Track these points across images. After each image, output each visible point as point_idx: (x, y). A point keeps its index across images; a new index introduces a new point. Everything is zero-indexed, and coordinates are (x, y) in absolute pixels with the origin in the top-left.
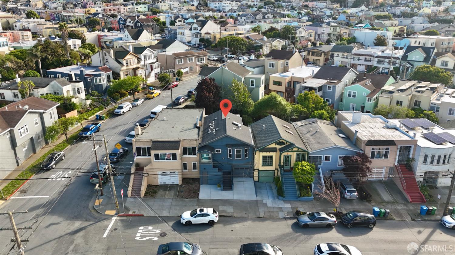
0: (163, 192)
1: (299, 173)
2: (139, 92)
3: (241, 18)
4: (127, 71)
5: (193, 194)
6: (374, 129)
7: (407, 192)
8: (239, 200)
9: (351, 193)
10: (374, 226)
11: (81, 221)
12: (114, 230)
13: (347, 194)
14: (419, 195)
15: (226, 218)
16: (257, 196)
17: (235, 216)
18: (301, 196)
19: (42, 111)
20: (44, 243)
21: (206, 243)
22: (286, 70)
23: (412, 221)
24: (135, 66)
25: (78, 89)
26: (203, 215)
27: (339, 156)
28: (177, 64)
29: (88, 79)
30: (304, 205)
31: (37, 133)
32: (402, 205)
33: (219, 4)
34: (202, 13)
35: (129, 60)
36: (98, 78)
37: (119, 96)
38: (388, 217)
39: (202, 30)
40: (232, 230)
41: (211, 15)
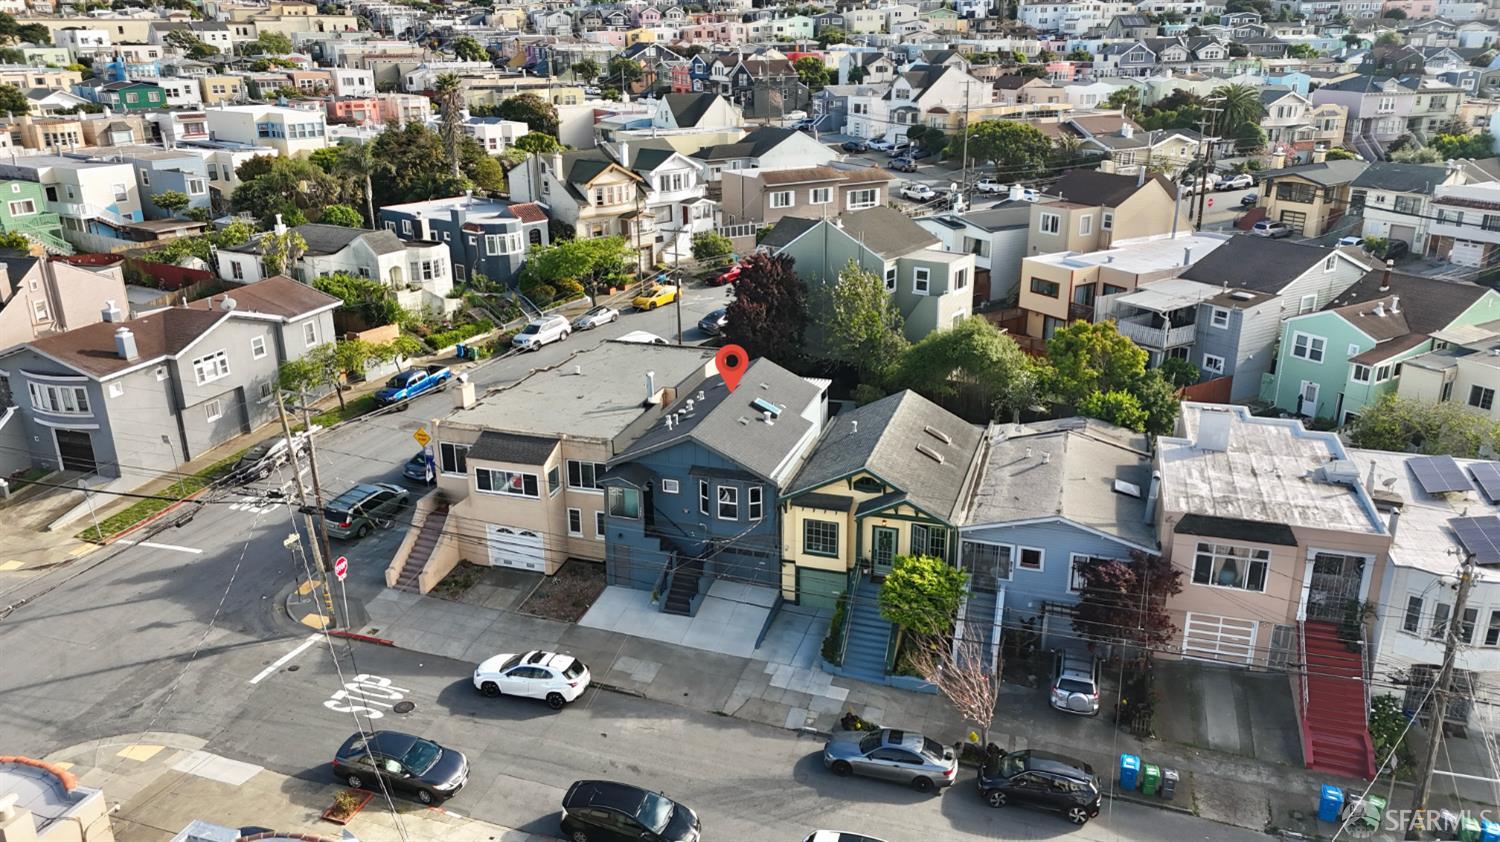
0: (490, 588)
1: (894, 590)
2: (623, 289)
3: (1106, 59)
4: (597, 220)
5: (571, 608)
6: (1259, 479)
7: (1311, 728)
8: (696, 649)
9: (1072, 692)
10: (1087, 818)
11: (230, 629)
12: (290, 669)
13: (1059, 691)
14: (1355, 745)
15: (616, 695)
16: (757, 646)
17: (649, 695)
18: (895, 670)
19: (278, 318)
20: (105, 667)
21: (501, 756)
22: (1102, 244)
23: (1266, 832)
24: (628, 208)
25: (427, 266)
26: (531, 673)
27: (1073, 554)
28: (772, 205)
29: (471, 238)
30: (896, 700)
31: (260, 378)
32: (1265, 772)
33: (1056, 9)
34: (976, 42)
35: (605, 189)
36: (497, 238)
37: (554, 293)
38: (1175, 800)
39: (920, 100)
40: (605, 735)
41: (1007, 49)
